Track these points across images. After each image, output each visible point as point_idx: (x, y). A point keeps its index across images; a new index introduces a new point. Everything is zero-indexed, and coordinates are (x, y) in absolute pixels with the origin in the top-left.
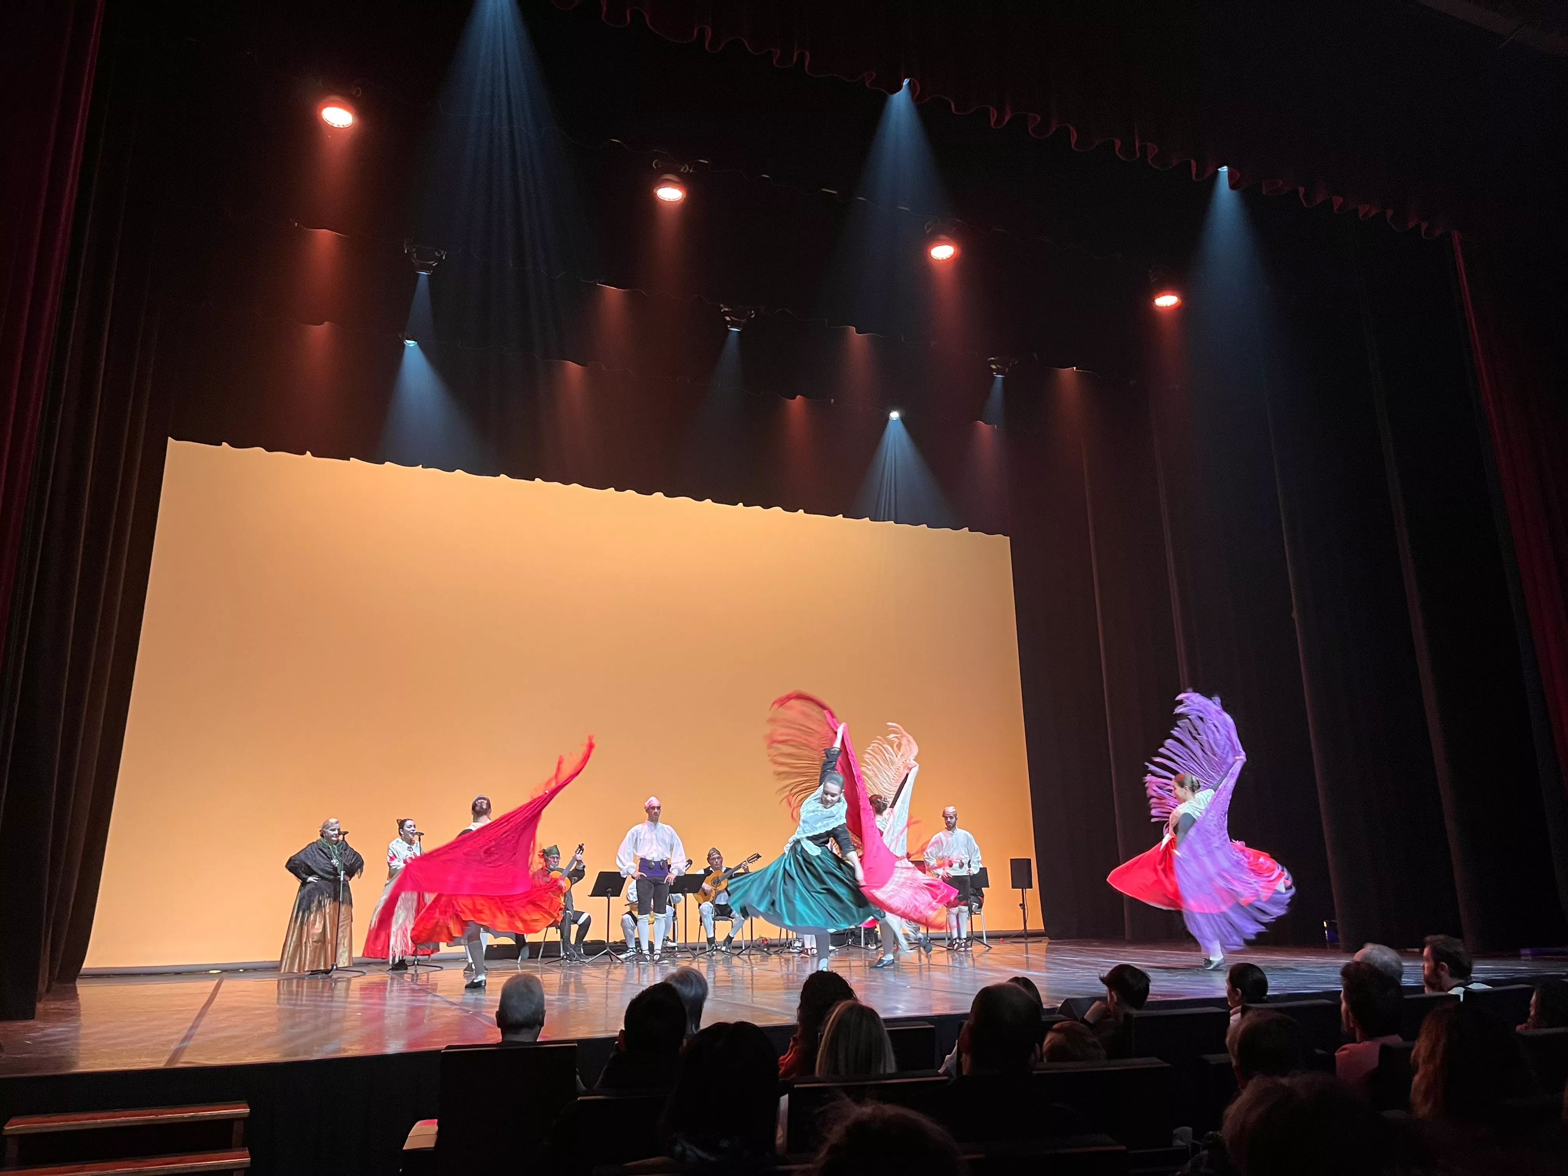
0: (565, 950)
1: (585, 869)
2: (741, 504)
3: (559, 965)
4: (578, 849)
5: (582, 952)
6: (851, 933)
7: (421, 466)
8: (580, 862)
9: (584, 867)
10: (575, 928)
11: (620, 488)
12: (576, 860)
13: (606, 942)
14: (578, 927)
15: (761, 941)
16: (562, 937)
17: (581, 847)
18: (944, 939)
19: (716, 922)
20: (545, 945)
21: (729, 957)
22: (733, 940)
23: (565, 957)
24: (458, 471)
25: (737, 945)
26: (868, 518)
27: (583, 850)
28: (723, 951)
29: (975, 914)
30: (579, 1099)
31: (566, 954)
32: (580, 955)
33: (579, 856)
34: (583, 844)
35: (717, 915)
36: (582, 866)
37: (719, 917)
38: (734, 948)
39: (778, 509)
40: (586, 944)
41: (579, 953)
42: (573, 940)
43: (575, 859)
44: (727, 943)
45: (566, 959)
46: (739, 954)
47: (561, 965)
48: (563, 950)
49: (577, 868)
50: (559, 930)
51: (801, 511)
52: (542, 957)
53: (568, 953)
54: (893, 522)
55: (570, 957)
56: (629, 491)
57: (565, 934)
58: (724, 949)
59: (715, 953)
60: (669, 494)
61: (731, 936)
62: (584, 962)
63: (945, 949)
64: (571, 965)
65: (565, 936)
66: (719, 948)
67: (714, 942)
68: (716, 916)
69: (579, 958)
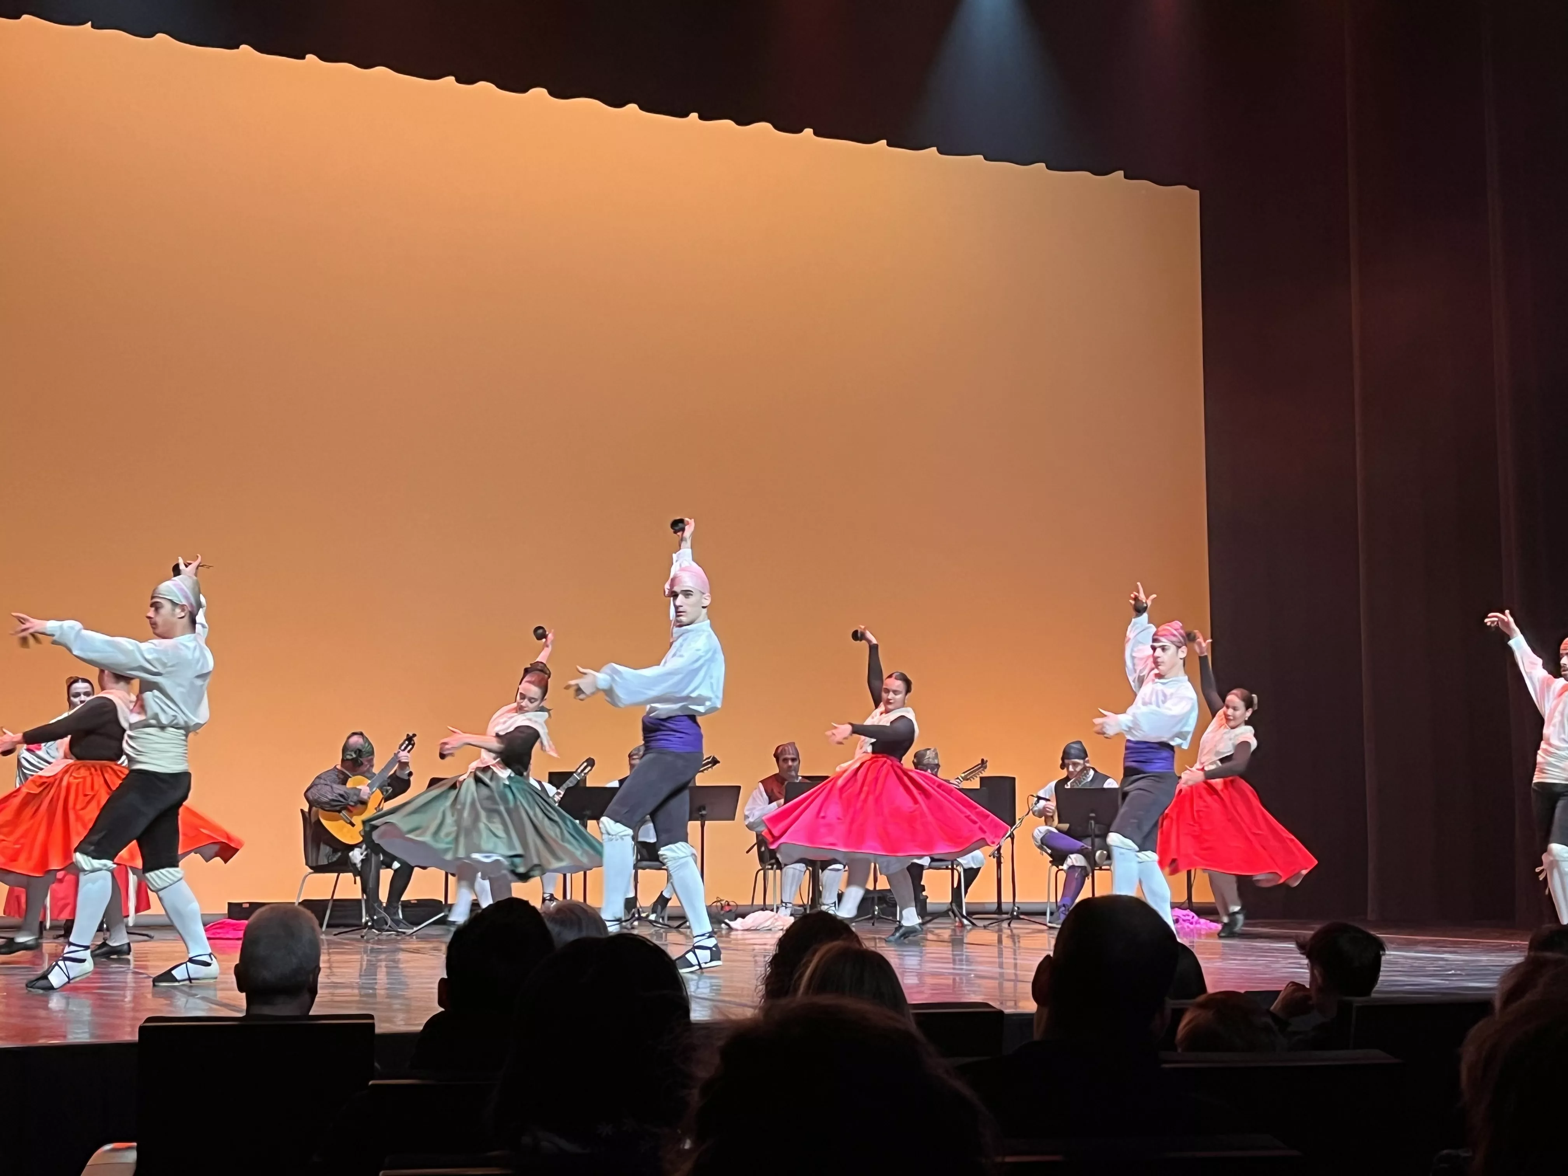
0: (370, 913)
1: (412, 779)
2: (694, 116)
3: (359, 937)
4: (404, 743)
5: (401, 916)
6: (879, 898)
7: (90, 24)
8: (403, 765)
9: (410, 774)
10: (386, 875)
11: (466, 78)
12: (400, 762)
13: (444, 903)
14: (392, 872)
15: (719, 908)
16: (364, 891)
17: (410, 739)
18: (1044, 914)
19: (640, 871)
20: (333, 906)
21: (662, 931)
22: (669, 904)
23: (370, 924)
24: (160, 36)
25: (676, 913)
26: (935, 149)
27: (413, 745)
28: (651, 922)
29: (1101, 869)
30: (370, 1083)
31: (373, 920)
32: (397, 922)
33: (404, 756)
34: (414, 735)
35: (641, 860)
36: (408, 772)
37: (645, 863)
38: (670, 918)
39: (764, 127)
40: (407, 905)
41: (396, 918)
42: (383, 895)
43: (396, 758)
44: (659, 907)
45: (372, 927)
46: (679, 927)
47: (362, 937)
48: (367, 912)
49: (398, 774)
50: (358, 878)
51: (808, 131)
52: (328, 926)
53: (375, 917)
54: (981, 157)
55: (379, 925)
56: (482, 84)
57: (371, 885)
58: (652, 917)
59: (636, 923)
60: (558, 92)
61: (666, 895)
62: (404, 933)
63: (1045, 928)
64: (380, 937)
65: (370, 888)
66: (643, 915)
67: (635, 906)
68: (638, 861)
69: (394, 925)
